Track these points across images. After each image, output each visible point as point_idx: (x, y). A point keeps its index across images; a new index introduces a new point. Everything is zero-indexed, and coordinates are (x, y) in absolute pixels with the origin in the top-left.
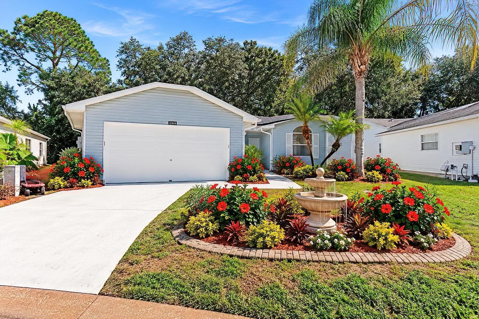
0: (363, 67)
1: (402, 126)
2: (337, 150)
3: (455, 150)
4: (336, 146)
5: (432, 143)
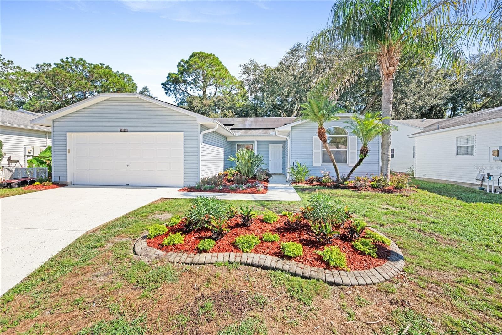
0: (391, 69)
1: (436, 127)
2: (365, 155)
3: (492, 156)
4: (364, 152)
5: (468, 147)
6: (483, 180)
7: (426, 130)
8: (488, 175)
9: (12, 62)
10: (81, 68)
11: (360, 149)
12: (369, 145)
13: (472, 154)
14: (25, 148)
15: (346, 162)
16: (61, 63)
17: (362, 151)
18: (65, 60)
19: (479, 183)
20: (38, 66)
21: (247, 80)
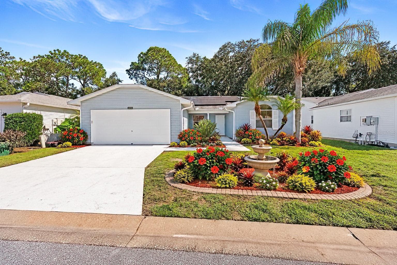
0: (301, 69)
1: (327, 103)
2: (285, 123)
3: (362, 122)
4: (285, 120)
5: (347, 116)
6: (357, 137)
7: (320, 106)
8: (360, 134)
9: (9, 53)
10: (65, 58)
11: (282, 119)
12: (288, 116)
13: (350, 121)
14: (53, 120)
15: (271, 127)
16: (51, 55)
17: (283, 120)
18: (53, 52)
19: (355, 139)
20: (34, 57)
21: (191, 68)
